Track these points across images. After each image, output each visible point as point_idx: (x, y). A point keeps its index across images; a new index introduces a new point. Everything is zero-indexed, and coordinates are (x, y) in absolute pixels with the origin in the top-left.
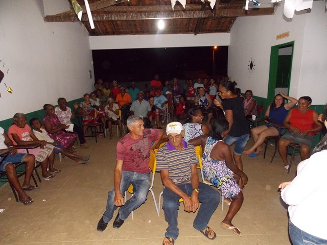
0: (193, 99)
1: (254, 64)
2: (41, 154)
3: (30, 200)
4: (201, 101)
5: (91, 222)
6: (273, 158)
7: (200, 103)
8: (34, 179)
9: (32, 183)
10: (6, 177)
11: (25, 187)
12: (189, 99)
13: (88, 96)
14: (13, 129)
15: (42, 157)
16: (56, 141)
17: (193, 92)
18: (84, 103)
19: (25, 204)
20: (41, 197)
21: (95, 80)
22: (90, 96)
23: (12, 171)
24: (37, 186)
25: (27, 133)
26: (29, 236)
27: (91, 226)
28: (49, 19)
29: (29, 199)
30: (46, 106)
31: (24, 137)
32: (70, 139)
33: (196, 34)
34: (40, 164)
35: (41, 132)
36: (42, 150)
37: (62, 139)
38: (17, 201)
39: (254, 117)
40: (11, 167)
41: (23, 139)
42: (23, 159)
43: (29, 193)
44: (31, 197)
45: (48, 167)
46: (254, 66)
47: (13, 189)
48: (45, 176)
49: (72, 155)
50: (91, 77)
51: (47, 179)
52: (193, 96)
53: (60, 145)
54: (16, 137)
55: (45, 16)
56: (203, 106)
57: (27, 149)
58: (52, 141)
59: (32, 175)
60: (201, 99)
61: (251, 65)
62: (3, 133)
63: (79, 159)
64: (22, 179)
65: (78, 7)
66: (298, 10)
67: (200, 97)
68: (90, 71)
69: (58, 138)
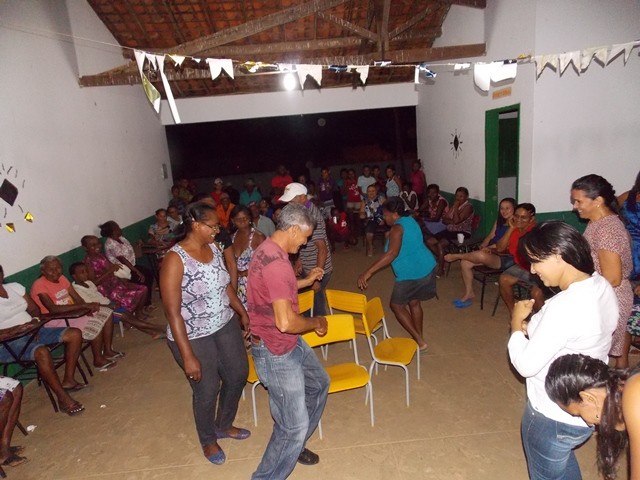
0: (358, 205)
1: (460, 140)
2: (90, 327)
3: (80, 406)
4: (371, 210)
5: (188, 436)
6: (495, 308)
7: (369, 214)
8: (81, 371)
9: (78, 377)
10: (35, 371)
11: (67, 386)
12: (350, 205)
13: (163, 214)
14: (41, 286)
15: (94, 331)
16: (113, 301)
17: (357, 193)
18: (156, 226)
19: (71, 414)
20: (98, 401)
21: (174, 180)
22: (168, 213)
23: (46, 359)
24: (86, 383)
25: (63, 292)
26: (86, 465)
27: (189, 442)
28: (87, 81)
29: (77, 405)
30: (85, 240)
31: (59, 300)
32: (136, 294)
33: (355, 88)
34: (90, 343)
35: (87, 286)
36: (91, 319)
37: (123, 296)
38: (56, 410)
39: (461, 238)
40: (44, 353)
41: (58, 303)
42: (62, 338)
43: (76, 396)
44: (81, 403)
45: (102, 348)
46: (460, 145)
47: (48, 390)
48: (98, 365)
49: (144, 325)
50: (166, 177)
51: (104, 370)
52: (357, 199)
53: (121, 307)
54: (46, 300)
55: (81, 76)
56: (376, 219)
57: (66, 319)
58: (106, 301)
59: (77, 365)
60: (372, 206)
61: (456, 143)
62: (24, 294)
63: (155, 329)
64: (61, 372)
65: (153, 91)
66: (496, 80)
67: (370, 203)
68: (164, 166)
69: (115, 295)
